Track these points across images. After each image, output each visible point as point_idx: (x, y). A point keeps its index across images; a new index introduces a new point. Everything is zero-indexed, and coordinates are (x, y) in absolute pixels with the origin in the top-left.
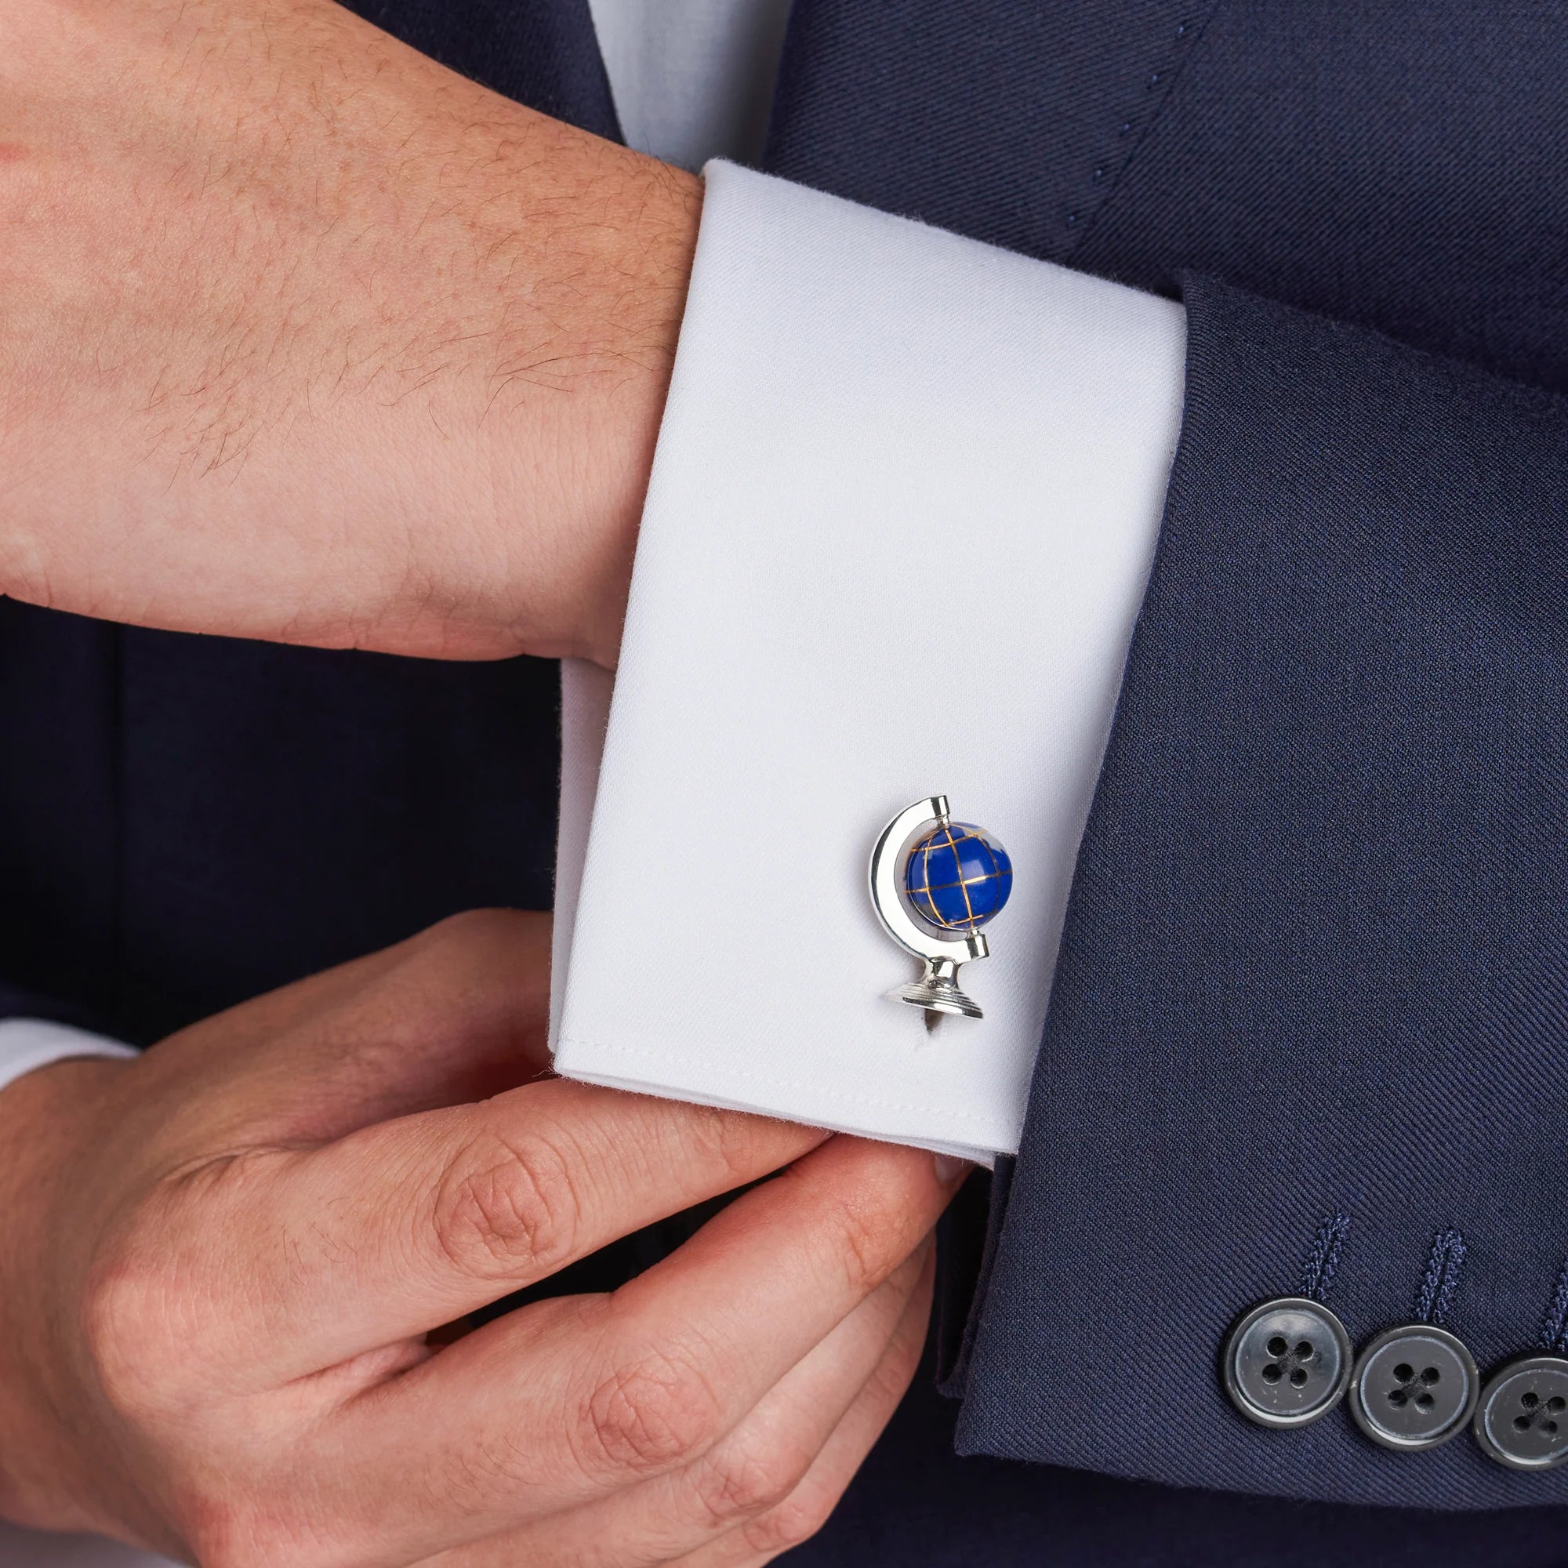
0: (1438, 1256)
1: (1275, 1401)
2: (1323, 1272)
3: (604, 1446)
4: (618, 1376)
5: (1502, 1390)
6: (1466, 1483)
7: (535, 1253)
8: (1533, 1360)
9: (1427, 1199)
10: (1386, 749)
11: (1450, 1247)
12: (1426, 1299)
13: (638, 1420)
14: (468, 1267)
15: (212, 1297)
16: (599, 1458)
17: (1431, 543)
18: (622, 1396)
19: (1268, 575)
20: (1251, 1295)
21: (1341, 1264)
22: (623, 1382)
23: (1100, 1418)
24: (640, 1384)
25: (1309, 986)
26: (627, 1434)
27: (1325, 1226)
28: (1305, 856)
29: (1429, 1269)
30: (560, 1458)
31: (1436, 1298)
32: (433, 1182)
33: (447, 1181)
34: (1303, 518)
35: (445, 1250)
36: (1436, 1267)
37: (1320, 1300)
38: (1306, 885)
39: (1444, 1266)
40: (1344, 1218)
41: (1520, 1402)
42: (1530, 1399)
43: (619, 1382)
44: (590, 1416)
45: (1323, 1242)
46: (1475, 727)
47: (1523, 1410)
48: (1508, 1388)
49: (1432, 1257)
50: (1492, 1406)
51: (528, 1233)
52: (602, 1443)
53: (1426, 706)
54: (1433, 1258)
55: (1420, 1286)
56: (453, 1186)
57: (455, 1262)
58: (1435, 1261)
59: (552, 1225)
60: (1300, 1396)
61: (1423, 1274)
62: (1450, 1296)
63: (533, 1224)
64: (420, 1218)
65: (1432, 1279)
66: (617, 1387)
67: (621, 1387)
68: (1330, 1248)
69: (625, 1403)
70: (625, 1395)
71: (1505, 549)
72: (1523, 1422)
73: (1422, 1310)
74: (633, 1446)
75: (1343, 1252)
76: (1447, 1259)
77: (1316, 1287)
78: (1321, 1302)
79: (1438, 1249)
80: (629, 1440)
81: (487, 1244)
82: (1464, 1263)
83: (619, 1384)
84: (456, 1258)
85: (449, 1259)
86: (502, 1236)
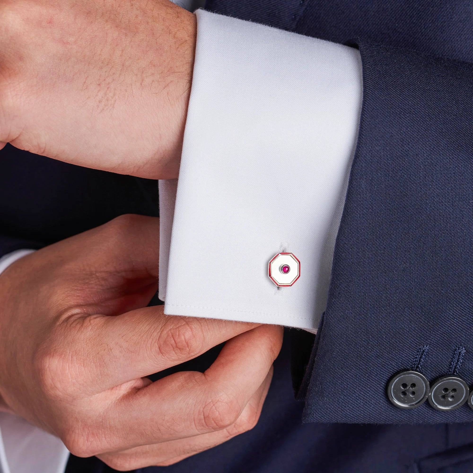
0: (457, 354)
1: (406, 401)
2: (420, 361)
4: (212, 401)
6: (465, 415)
10: (434, 200)
11: (461, 351)
12: (453, 367)
16: (203, 426)
17: (444, 132)
18: (214, 408)
19: (394, 146)
21: (426, 358)
24: (219, 404)
25: (412, 278)
26: (214, 419)
28: (410, 236)
29: (454, 357)
30: (190, 426)
32: (159, 331)
33: (163, 331)
34: (403, 126)
35: (161, 352)
36: (456, 357)
39: (459, 356)
40: (426, 346)
44: (203, 413)
46: (462, 192)
49: (455, 354)
51: (188, 347)
53: (446, 186)
55: (451, 363)
56: (165, 332)
57: (163, 356)
59: (196, 345)
60: (414, 399)
61: (452, 359)
62: (460, 365)
63: (190, 345)
64: (153, 342)
68: (422, 354)
71: (467, 133)
74: (216, 423)
75: (426, 355)
76: (460, 354)
77: (418, 365)
79: (457, 352)
80: (214, 421)
81: (174, 351)
82: (465, 355)
83: (213, 404)
84: (164, 354)
85: (162, 355)
86: (180, 349)
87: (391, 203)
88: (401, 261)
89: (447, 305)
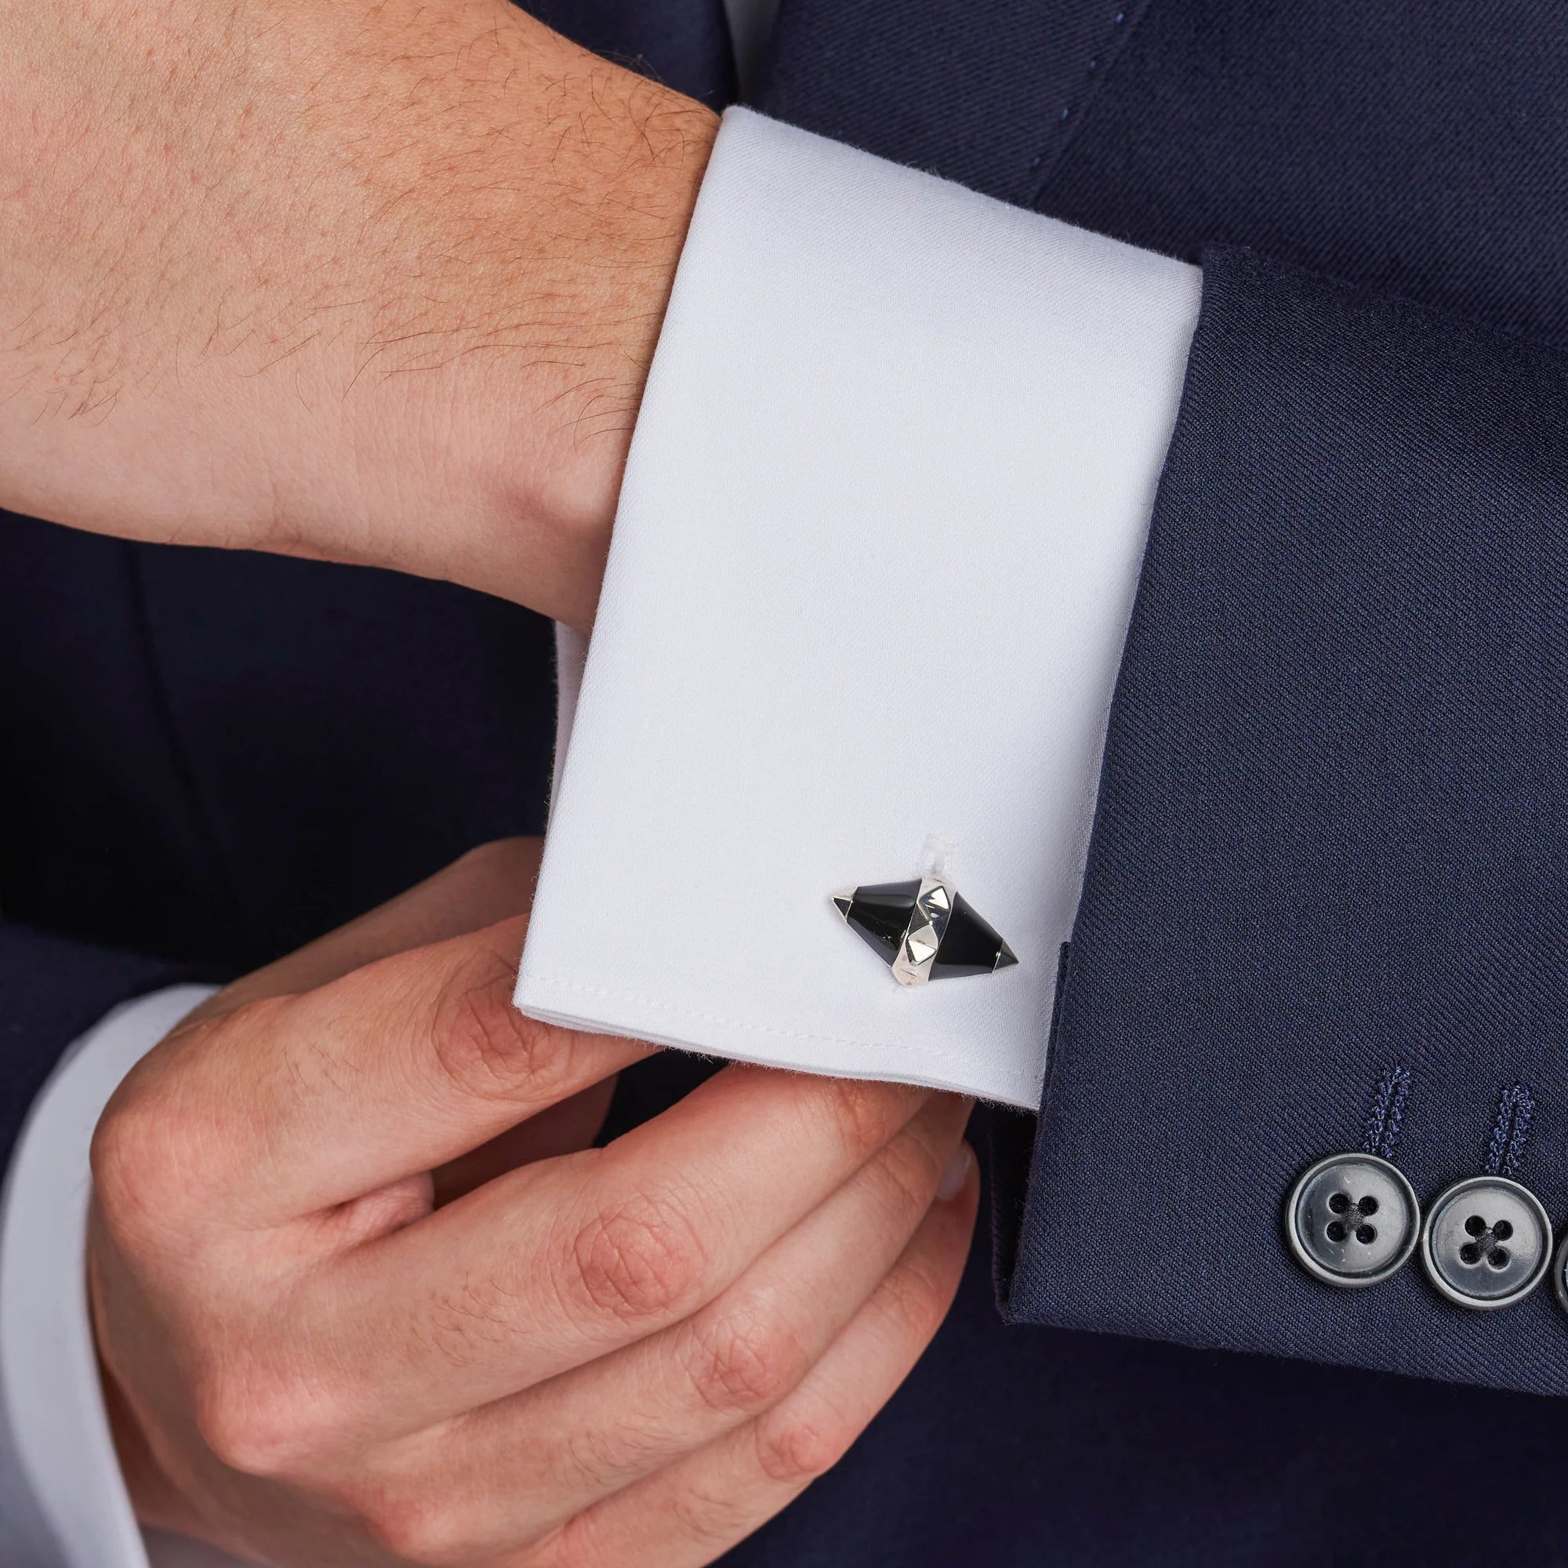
0: (1506, 1111)
2: (1386, 1128)
3: (590, 1291)
4: (602, 1217)
7: (533, 1072)
9: (1492, 1053)
11: (1517, 1101)
12: (1495, 1155)
13: (621, 1262)
14: (467, 1084)
16: (585, 1304)
18: (605, 1236)
20: (1311, 1151)
21: (1406, 1120)
22: (607, 1222)
23: (1159, 1276)
24: (622, 1225)
25: (1349, 829)
26: (612, 1277)
27: (1383, 1079)
29: (1497, 1124)
31: (1505, 1154)
32: (432, 999)
33: (445, 997)
35: (445, 1068)
36: (1504, 1123)
37: (1385, 1156)
38: (1342, 729)
39: (1512, 1121)
40: (1403, 1071)
43: (602, 1223)
44: (574, 1256)
45: (1383, 1096)
49: (1500, 1113)
51: (526, 1049)
52: (588, 1288)
55: (1489, 1143)
56: (451, 1002)
57: (455, 1079)
58: (1503, 1117)
61: (1492, 1130)
62: (1519, 1152)
63: (530, 1040)
64: (419, 1034)
65: (1501, 1135)
66: (600, 1227)
67: (604, 1228)
68: (1392, 1103)
69: (609, 1243)
70: (608, 1234)
73: (1491, 1167)
74: (619, 1291)
75: (1405, 1107)
76: (1515, 1114)
77: (1380, 1144)
78: (1386, 1160)
79: (1505, 1104)
80: (613, 1283)
81: (485, 1061)
82: (1532, 1118)
83: (603, 1225)
84: (456, 1075)
85: (449, 1076)
86: (501, 1055)
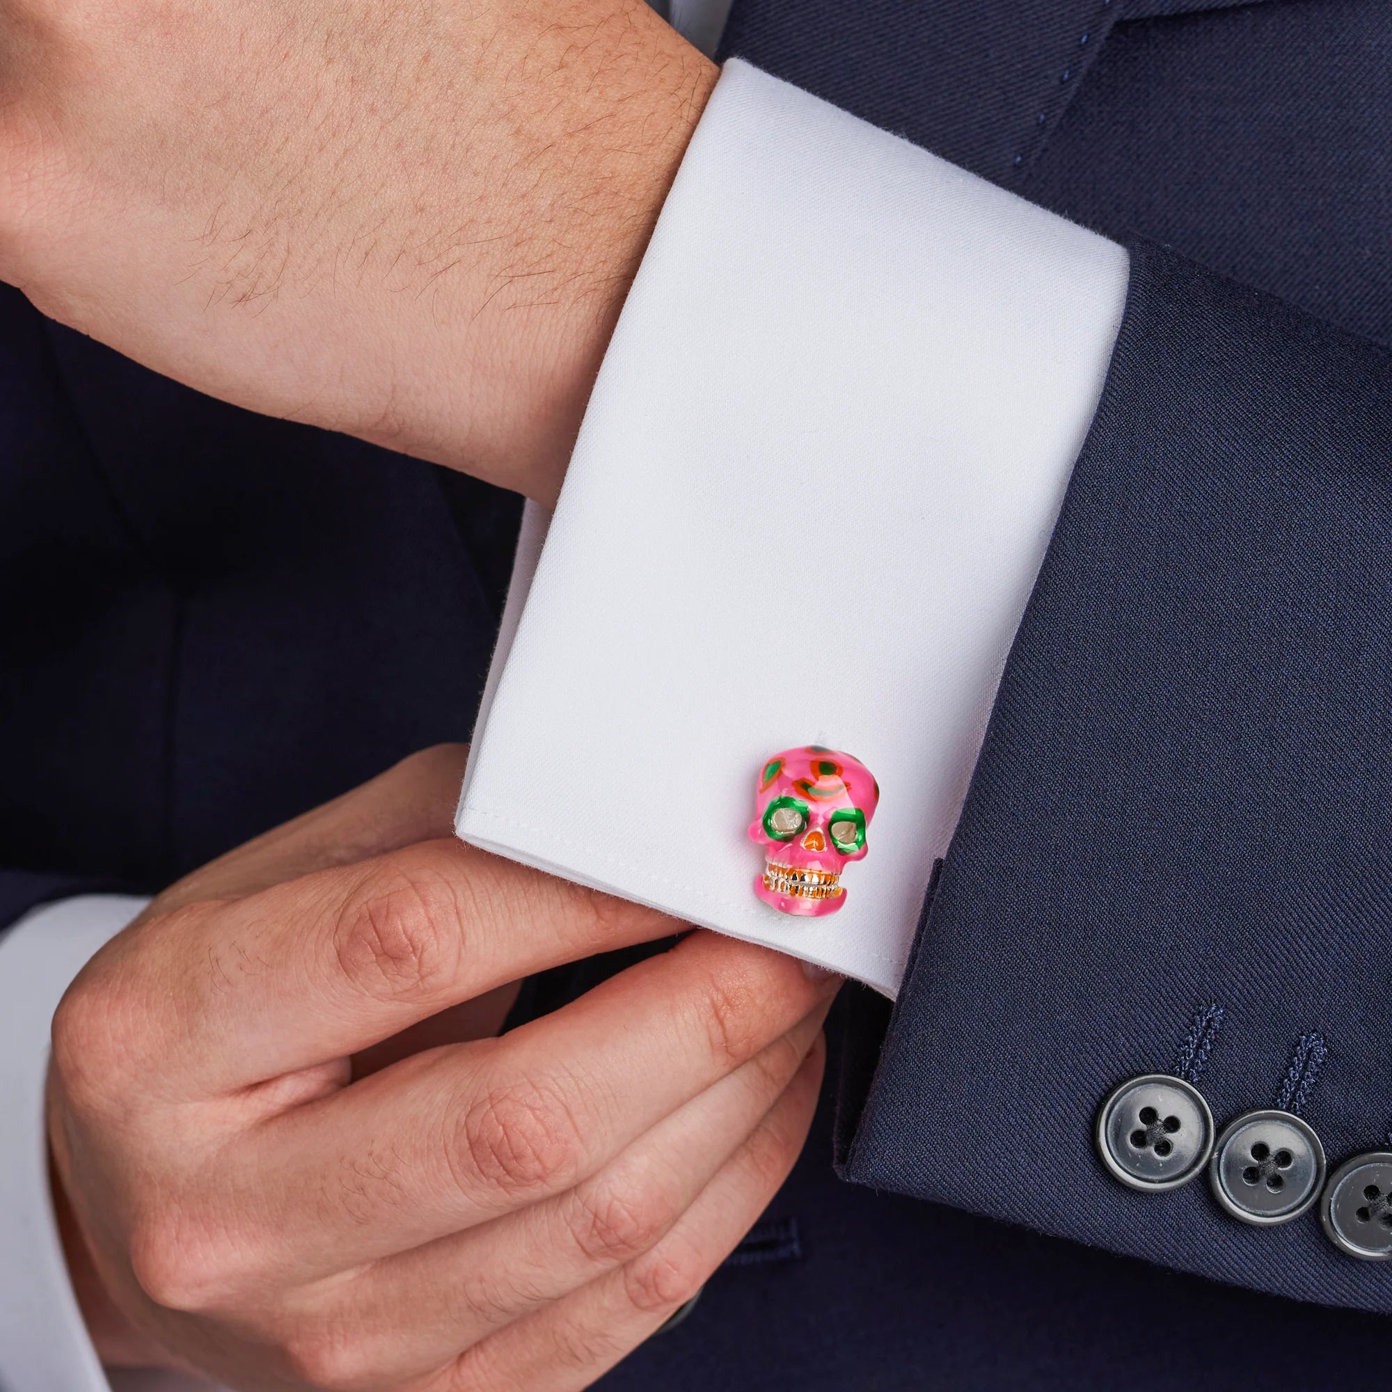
0: (1302, 1054)
2: (1196, 1056)
4: (491, 1097)
5: (1347, 1180)
7: (422, 977)
8: (1376, 1154)
9: (1296, 1002)
11: (1312, 1047)
12: (1287, 1091)
13: (505, 1138)
14: (362, 985)
15: (147, 1005)
16: (472, 1173)
18: (493, 1115)
20: (1129, 1067)
21: (1214, 1051)
22: (495, 1102)
23: (983, 1159)
24: (509, 1105)
26: (496, 1150)
27: (1199, 1013)
29: (1292, 1064)
30: (439, 1171)
31: (1296, 1091)
32: (337, 906)
33: (348, 905)
35: (344, 968)
36: (1299, 1064)
37: (1192, 1081)
39: (1306, 1063)
40: (1218, 1009)
41: (1363, 1193)
42: (1372, 1191)
43: (491, 1102)
44: (465, 1131)
45: (1197, 1028)
47: (1365, 1201)
48: (1352, 1180)
50: (1338, 1195)
51: (415, 955)
52: (475, 1160)
54: (1296, 1055)
55: (1283, 1080)
56: (352, 909)
57: (352, 979)
58: (1298, 1059)
59: (438, 949)
61: (1287, 1069)
62: (1308, 1091)
63: (420, 946)
64: (323, 938)
65: (1294, 1074)
66: (489, 1106)
67: (492, 1107)
68: (1204, 1035)
69: (495, 1121)
70: (495, 1113)
72: (1364, 1214)
73: (1282, 1101)
74: (501, 1164)
75: (1215, 1040)
76: (1309, 1058)
77: (1189, 1069)
78: (1192, 1083)
79: (1301, 1048)
80: (497, 1157)
81: (379, 965)
82: (1324, 1063)
83: (491, 1104)
84: (351, 975)
85: (346, 976)
86: (392, 958)
87: (1168, 582)
88: (1175, 742)
89: (1287, 887)
